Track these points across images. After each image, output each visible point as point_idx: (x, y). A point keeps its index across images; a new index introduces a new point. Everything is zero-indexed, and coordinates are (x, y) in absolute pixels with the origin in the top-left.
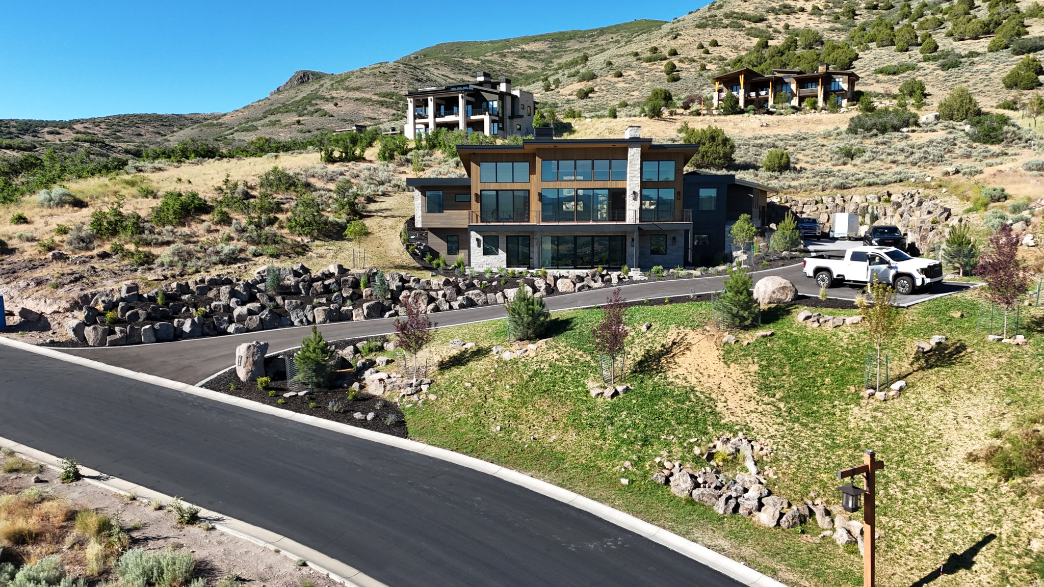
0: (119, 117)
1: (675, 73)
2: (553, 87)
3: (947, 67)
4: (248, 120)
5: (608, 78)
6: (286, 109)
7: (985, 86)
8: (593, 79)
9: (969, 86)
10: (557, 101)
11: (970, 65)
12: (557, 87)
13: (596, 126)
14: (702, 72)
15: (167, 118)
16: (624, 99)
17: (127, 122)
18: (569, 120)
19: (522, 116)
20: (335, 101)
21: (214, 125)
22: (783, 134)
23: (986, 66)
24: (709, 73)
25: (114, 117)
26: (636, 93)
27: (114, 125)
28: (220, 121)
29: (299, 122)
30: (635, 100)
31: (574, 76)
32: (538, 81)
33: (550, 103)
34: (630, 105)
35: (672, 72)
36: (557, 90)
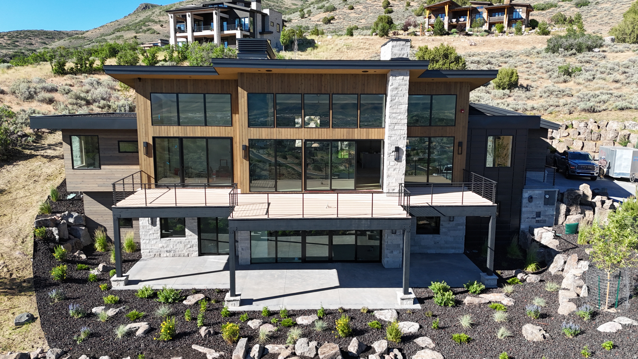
0: (17, 32)
1: (389, 8)
2: (307, 16)
3: (580, 5)
4: (103, 35)
5: (345, 10)
6: (128, 28)
7: (610, 19)
8: (334, 10)
9: (598, 19)
10: (309, 25)
11: (596, 4)
12: (309, 16)
13: (336, 43)
14: (408, 8)
15: (51, 33)
16: (355, 24)
17: (22, 36)
18: (313, 37)
19: (272, 33)
20: (161, 23)
21: (80, 38)
22: (490, 52)
23: (608, 5)
24: (413, 8)
25: (14, 32)
26: (363, 21)
27: (13, 37)
28: (84, 35)
29: (135, 37)
30: (363, 26)
31: (321, 8)
32: (297, 11)
33: (304, 26)
34: (360, 29)
35: (387, 7)
36: (309, 18)
